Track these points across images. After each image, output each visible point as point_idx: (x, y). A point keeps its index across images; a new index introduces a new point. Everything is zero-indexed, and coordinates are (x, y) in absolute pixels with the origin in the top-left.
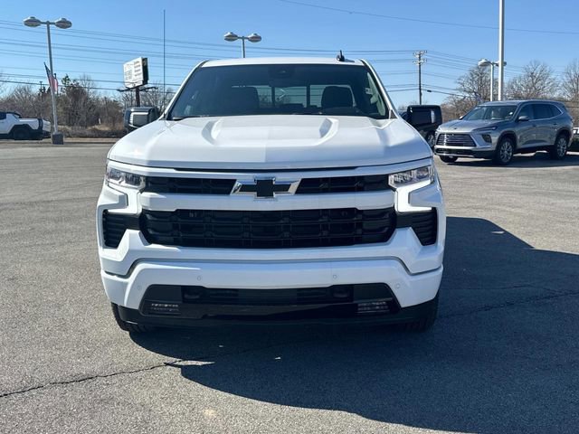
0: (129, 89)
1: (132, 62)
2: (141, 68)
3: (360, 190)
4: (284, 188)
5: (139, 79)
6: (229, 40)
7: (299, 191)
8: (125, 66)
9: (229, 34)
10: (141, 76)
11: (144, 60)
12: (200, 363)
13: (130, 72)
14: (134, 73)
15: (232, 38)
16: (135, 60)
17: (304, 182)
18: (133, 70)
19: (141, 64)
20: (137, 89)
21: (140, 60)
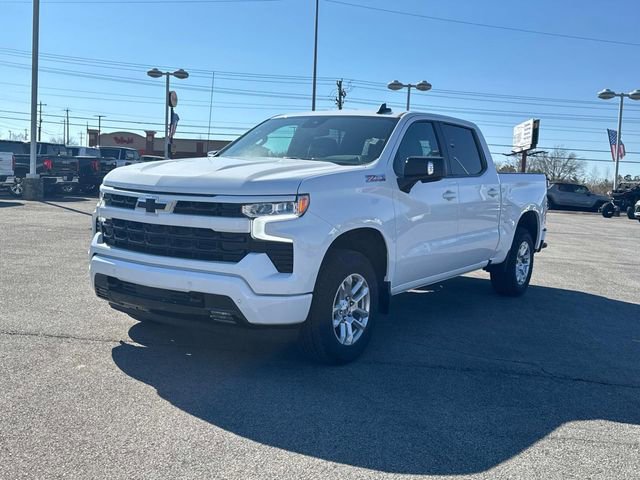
0: (514, 154)
1: (523, 125)
2: (531, 131)
3: (219, 214)
4: (162, 207)
5: (527, 143)
6: (604, 98)
7: (176, 211)
8: (515, 129)
9: (604, 91)
10: (530, 139)
11: (536, 122)
12: (136, 344)
13: (519, 135)
14: (523, 136)
15: (608, 95)
16: (526, 123)
17: (180, 203)
18: (523, 132)
19: (531, 126)
20: (524, 153)
21: (531, 122)
